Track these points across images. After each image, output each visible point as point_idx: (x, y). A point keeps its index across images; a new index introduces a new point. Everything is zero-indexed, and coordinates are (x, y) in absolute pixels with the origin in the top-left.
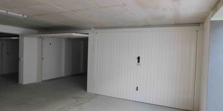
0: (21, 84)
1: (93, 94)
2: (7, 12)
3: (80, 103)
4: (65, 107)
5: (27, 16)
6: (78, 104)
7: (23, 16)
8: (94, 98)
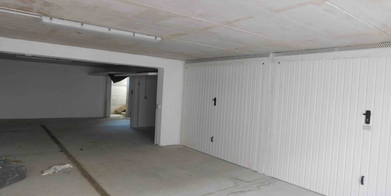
0: (157, 145)
1: (268, 176)
2: (134, 34)
3: (241, 190)
4: (213, 193)
5: (162, 38)
6: (236, 191)
7: (156, 38)
8: (269, 184)
